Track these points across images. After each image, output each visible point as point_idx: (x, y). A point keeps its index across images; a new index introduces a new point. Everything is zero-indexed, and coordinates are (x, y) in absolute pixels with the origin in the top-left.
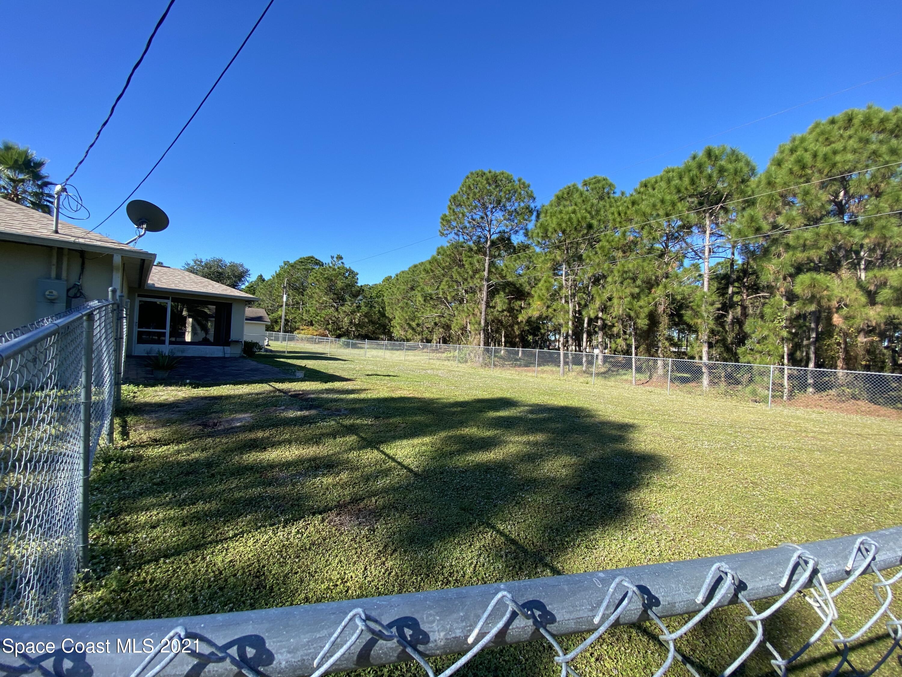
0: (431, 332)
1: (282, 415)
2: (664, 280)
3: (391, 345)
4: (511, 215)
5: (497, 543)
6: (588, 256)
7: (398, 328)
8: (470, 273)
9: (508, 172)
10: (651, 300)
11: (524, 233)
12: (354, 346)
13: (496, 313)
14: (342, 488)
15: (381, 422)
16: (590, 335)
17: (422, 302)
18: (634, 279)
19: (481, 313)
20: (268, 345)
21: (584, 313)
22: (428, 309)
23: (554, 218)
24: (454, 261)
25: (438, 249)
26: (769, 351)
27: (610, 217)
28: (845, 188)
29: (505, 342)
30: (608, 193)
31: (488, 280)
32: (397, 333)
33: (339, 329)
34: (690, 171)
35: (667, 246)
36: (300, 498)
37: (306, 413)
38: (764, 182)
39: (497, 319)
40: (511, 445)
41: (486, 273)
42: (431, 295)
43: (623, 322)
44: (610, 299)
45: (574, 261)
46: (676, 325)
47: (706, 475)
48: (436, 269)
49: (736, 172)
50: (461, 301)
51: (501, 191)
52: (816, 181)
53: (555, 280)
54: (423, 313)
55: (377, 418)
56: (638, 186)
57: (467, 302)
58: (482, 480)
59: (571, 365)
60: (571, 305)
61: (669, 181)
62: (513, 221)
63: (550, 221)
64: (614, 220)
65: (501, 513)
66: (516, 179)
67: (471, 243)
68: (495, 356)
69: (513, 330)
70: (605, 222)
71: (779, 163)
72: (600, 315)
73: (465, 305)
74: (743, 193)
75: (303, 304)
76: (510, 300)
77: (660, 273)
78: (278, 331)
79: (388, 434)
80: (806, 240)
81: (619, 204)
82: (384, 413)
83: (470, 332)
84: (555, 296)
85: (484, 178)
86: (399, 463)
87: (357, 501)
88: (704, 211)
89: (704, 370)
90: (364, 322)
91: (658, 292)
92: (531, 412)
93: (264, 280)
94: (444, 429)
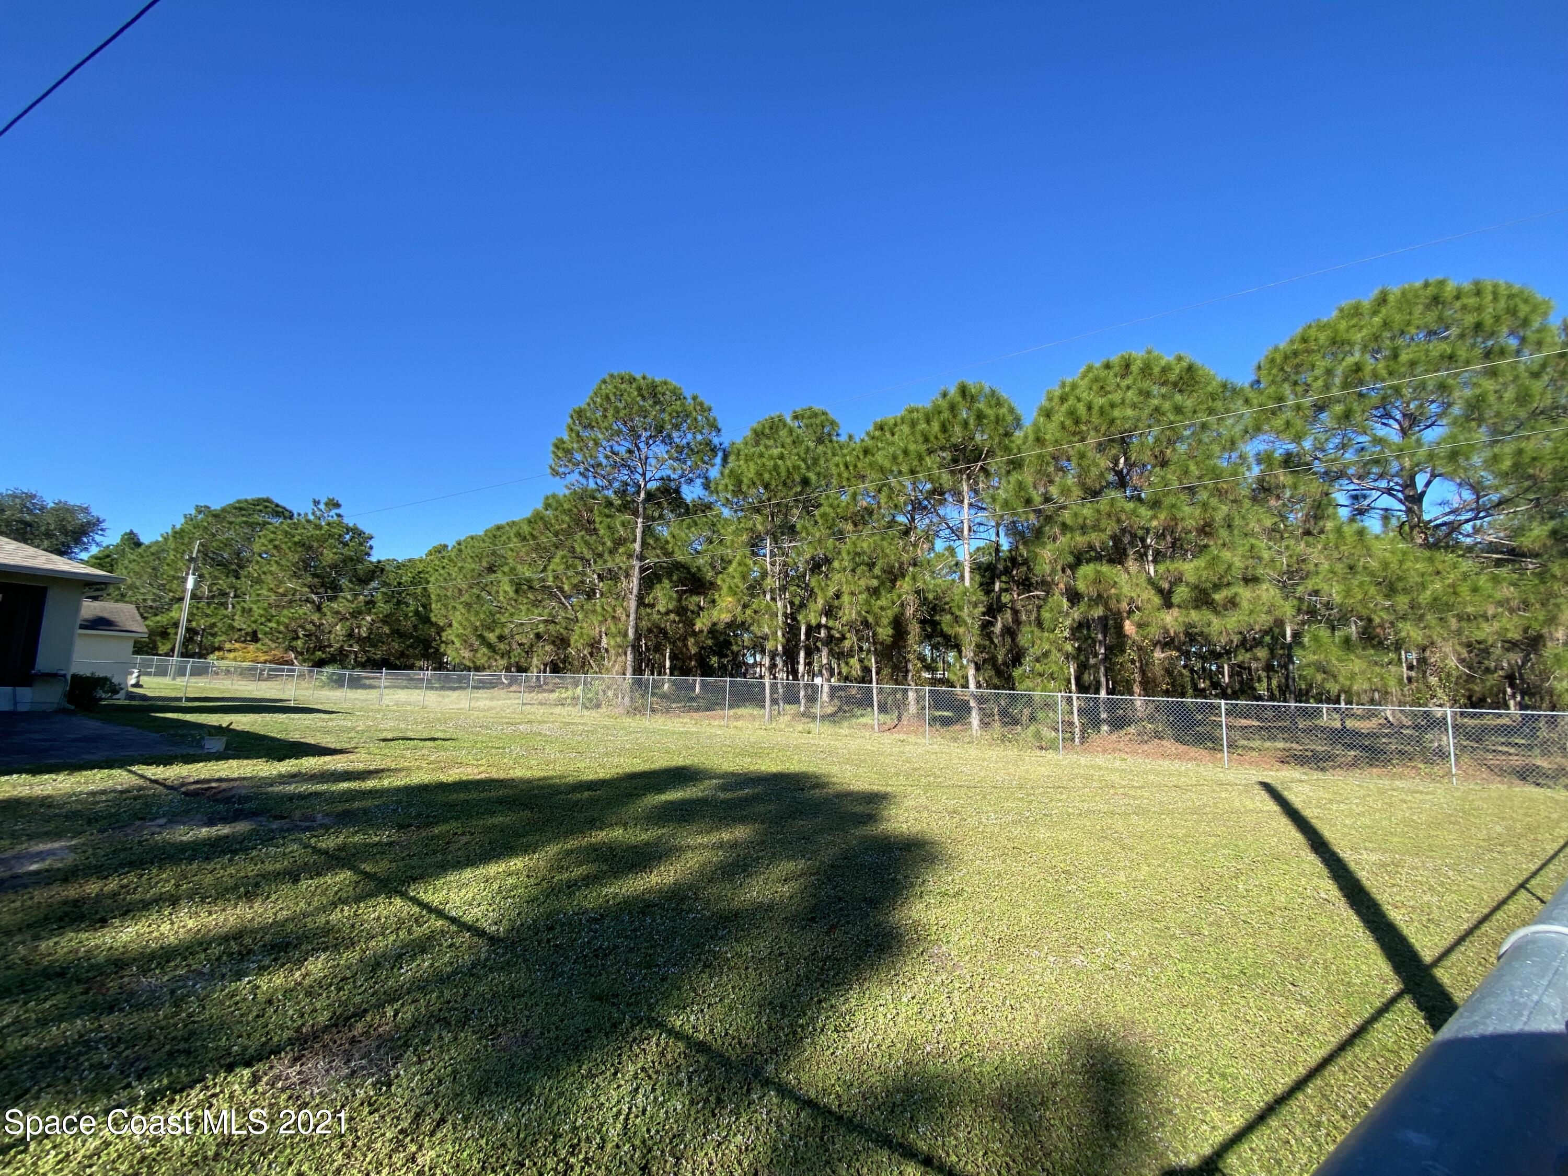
0: (527, 653)
1: (157, 838)
2: (911, 569)
3: (439, 680)
4: (681, 452)
5: (669, 1057)
6: (805, 527)
7: (458, 645)
8: (609, 544)
9: (674, 383)
10: (895, 598)
11: (703, 484)
12: (355, 683)
13: (656, 617)
14: (309, 994)
15: (413, 836)
16: (809, 654)
17: (512, 594)
18: (871, 566)
19: (628, 616)
20: (137, 685)
21: (800, 618)
22: (523, 608)
23: (751, 464)
24: (578, 521)
25: (547, 498)
26: (1052, 674)
27: (834, 471)
28: (1125, 454)
29: (670, 668)
30: (830, 435)
31: (641, 558)
32: (454, 654)
33: (322, 648)
34: (940, 412)
35: (913, 519)
36: (193, 1033)
37: (224, 830)
38: (1031, 437)
39: (658, 627)
40: (690, 854)
41: (637, 546)
42: (529, 581)
43: (858, 631)
44: (838, 596)
45: (783, 534)
46: (929, 637)
47: (1002, 868)
48: (542, 533)
49: (998, 420)
50: (590, 595)
51: (664, 411)
52: (1092, 441)
53: (755, 563)
54: (512, 615)
55: (401, 827)
56: (871, 428)
57: (602, 595)
58: (635, 930)
59: (781, 704)
60: (779, 604)
61: (913, 424)
62: (685, 463)
63: (744, 467)
64: (839, 475)
65: (675, 993)
66: (689, 396)
67: (610, 493)
68: (653, 695)
69: (686, 646)
70: (827, 476)
71: (1048, 414)
72: (824, 620)
73: (598, 601)
74: (1007, 450)
75: (236, 596)
76: (681, 594)
77: (905, 557)
78: (167, 655)
79: (428, 861)
80: (1085, 518)
81: (845, 451)
82: (419, 815)
83: (607, 651)
84: (755, 588)
85: (634, 386)
86: (453, 920)
87: (349, 1018)
88: (960, 471)
89: (972, 703)
90: (380, 635)
91: (905, 586)
92: (723, 788)
93: (138, 544)
94: (555, 838)
